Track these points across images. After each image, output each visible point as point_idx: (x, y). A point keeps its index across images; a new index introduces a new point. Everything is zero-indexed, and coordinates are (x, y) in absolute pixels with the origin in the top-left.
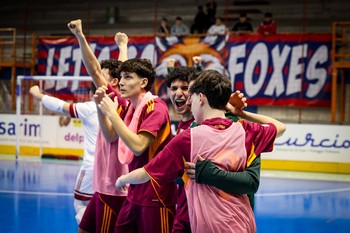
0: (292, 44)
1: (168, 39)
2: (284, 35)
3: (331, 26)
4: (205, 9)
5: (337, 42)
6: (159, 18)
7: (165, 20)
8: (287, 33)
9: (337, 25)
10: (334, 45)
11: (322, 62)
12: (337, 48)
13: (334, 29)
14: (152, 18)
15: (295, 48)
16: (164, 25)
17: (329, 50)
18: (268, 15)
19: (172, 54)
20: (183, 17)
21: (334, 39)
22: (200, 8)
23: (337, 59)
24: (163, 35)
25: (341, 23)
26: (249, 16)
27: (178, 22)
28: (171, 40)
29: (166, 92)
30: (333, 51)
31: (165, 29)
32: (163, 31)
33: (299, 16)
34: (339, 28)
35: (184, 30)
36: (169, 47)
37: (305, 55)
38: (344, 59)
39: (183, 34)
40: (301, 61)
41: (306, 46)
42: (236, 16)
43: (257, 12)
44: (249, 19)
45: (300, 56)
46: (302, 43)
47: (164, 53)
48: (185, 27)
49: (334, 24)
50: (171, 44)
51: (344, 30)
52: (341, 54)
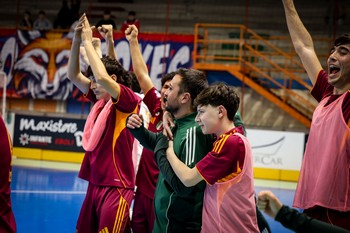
0: (155, 44)
1: (30, 33)
2: (147, 35)
3: (194, 27)
4: (69, 4)
5: (198, 43)
6: (22, 11)
7: (28, 13)
8: (150, 32)
9: (199, 27)
10: (195, 47)
11: (183, 63)
12: (199, 49)
13: (196, 31)
14: (15, 11)
15: (157, 48)
16: (26, 18)
17: (191, 50)
18: (132, 13)
19: (34, 48)
20: (47, 12)
21: (196, 40)
22: (65, 3)
23: (198, 61)
24: (25, 28)
25: (203, 25)
26: (113, 13)
27: (41, 16)
28: (34, 34)
29: (26, 86)
30: (194, 53)
31: (28, 23)
32: (26, 25)
33: (163, 16)
34: (201, 30)
35: (47, 25)
36: (31, 41)
37: (167, 55)
38: (205, 60)
39: (46, 28)
40: (163, 60)
41: (168, 46)
42: (101, 13)
43: (121, 10)
44: (112, 17)
45: (162, 56)
46: (165, 43)
47: (25, 46)
48: (48, 21)
49: (197, 25)
50: (33, 38)
51: (206, 32)
52: (202, 56)
